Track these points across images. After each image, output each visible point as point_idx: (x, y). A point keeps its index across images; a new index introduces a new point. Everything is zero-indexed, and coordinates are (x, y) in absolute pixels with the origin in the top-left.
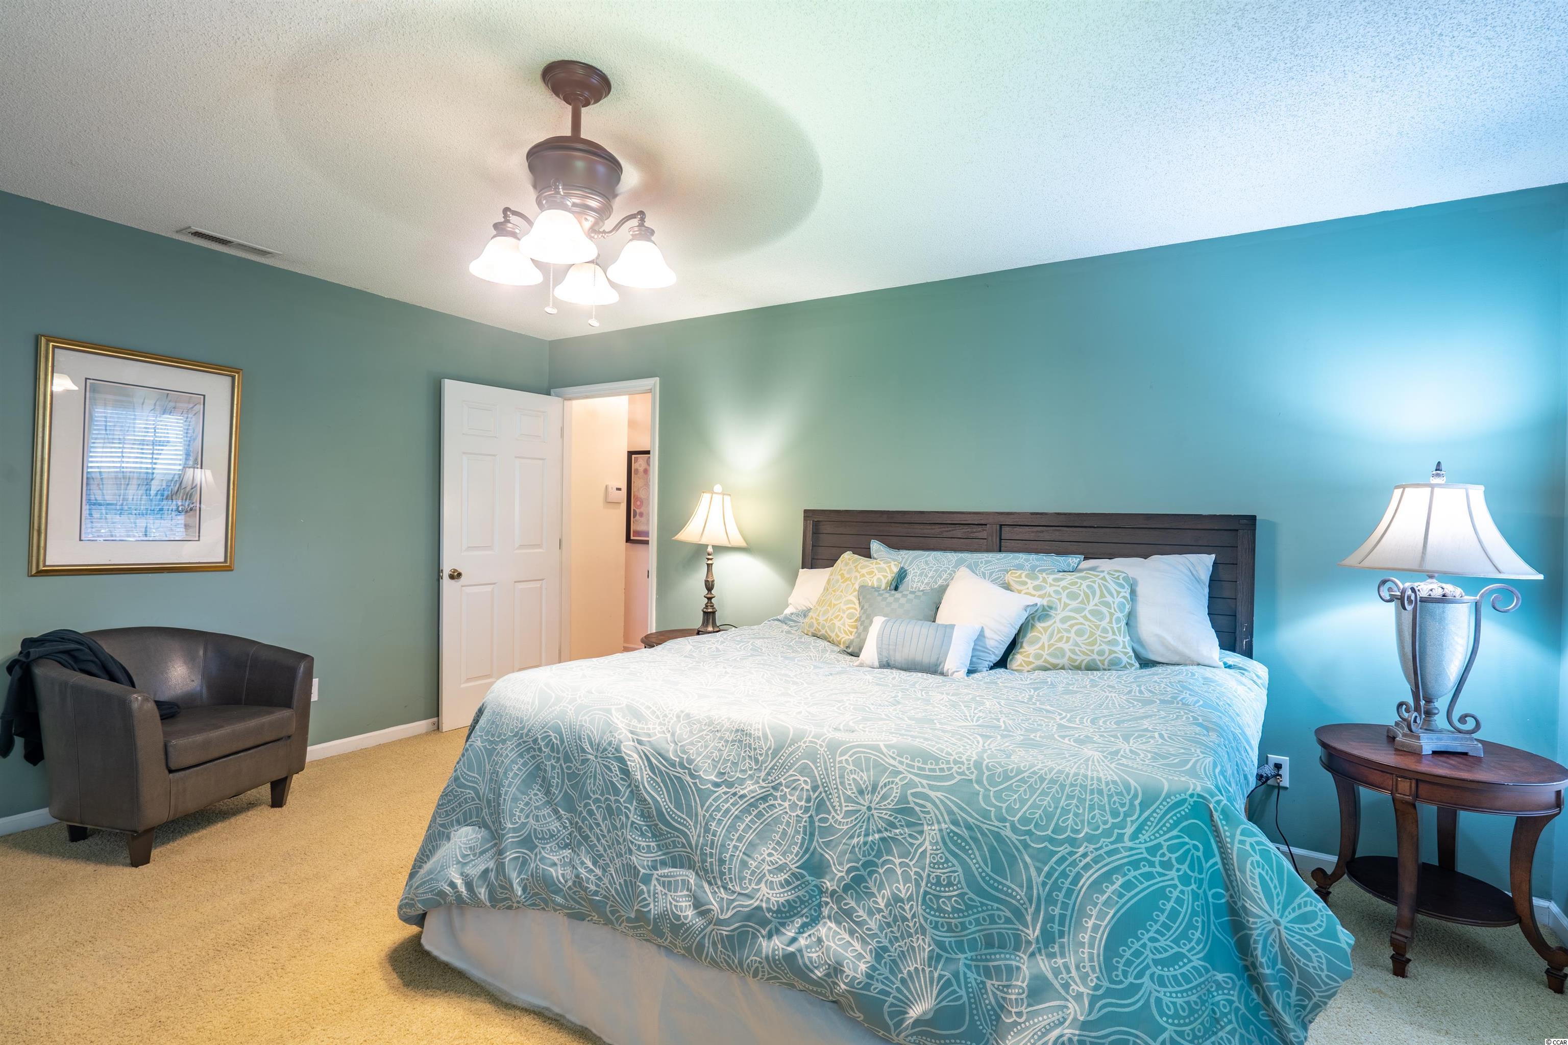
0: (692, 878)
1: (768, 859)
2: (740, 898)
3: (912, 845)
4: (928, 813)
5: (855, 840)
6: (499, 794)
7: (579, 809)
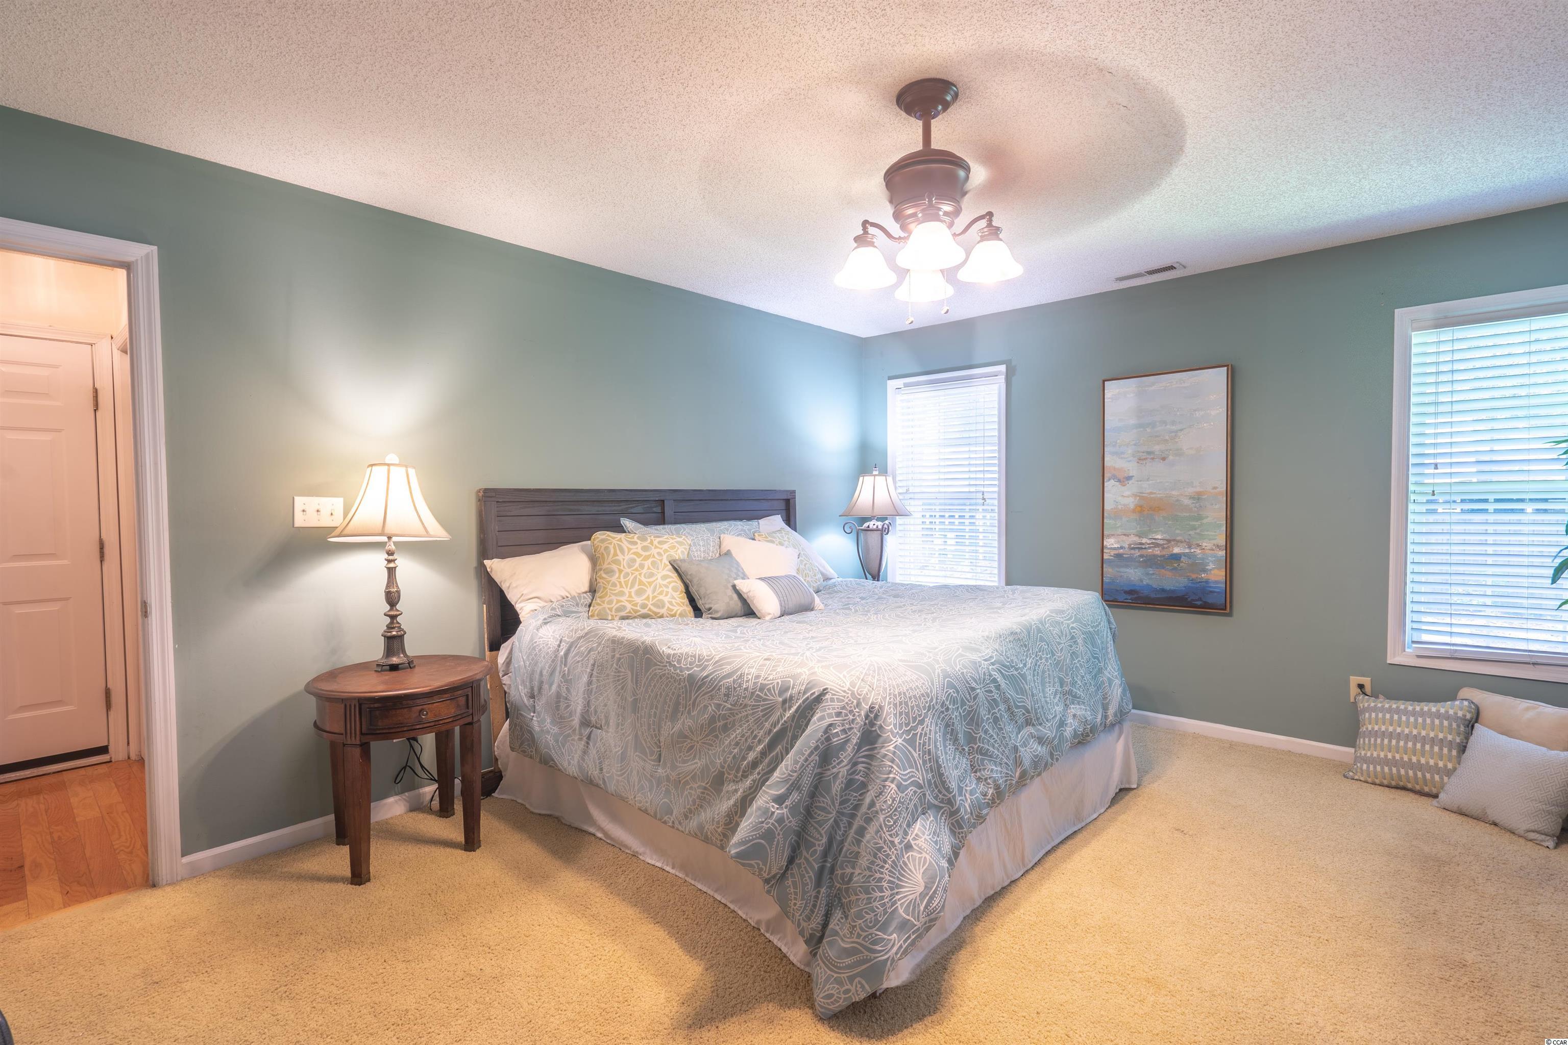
0: (1031, 729)
1: (1050, 693)
2: (1053, 720)
3: (1077, 651)
4: (1077, 634)
5: (1067, 661)
6: (939, 767)
7: (978, 735)
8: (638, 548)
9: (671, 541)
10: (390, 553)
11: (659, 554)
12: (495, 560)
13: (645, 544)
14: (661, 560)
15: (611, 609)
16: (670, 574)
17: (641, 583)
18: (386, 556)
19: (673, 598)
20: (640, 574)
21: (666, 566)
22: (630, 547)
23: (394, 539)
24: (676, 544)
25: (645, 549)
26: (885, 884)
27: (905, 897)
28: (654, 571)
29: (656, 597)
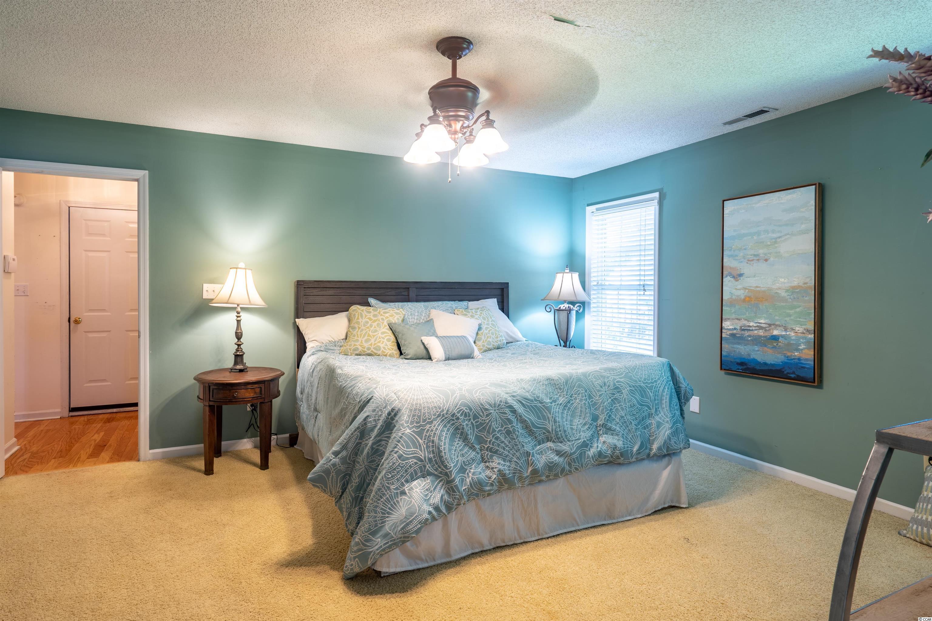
0: (551, 444)
1: (579, 423)
2: (576, 441)
3: (620, 398)
4: (622, 386)
5: (605, 403)
6: (440, 452)
7: (489, 440)
8: (371, 316)
9: (392, 312)
10: (238, 313)
11: (382, 319)
12: (301, 319)
13: (376, 313)
14: (383, 323)
15: (350, 349)
16: (387, 331)
17: (369, 335)
18: (236, 314)
19: (386, 345)
20: (369, 330)
21: (385, 326)
22: (367, 314)
23: (241, 306)
24: (394, 314)
25: (375, 316)
26: (378, 510)
27: (392, 520)
28: (378, 329)
29: (376, 344)
